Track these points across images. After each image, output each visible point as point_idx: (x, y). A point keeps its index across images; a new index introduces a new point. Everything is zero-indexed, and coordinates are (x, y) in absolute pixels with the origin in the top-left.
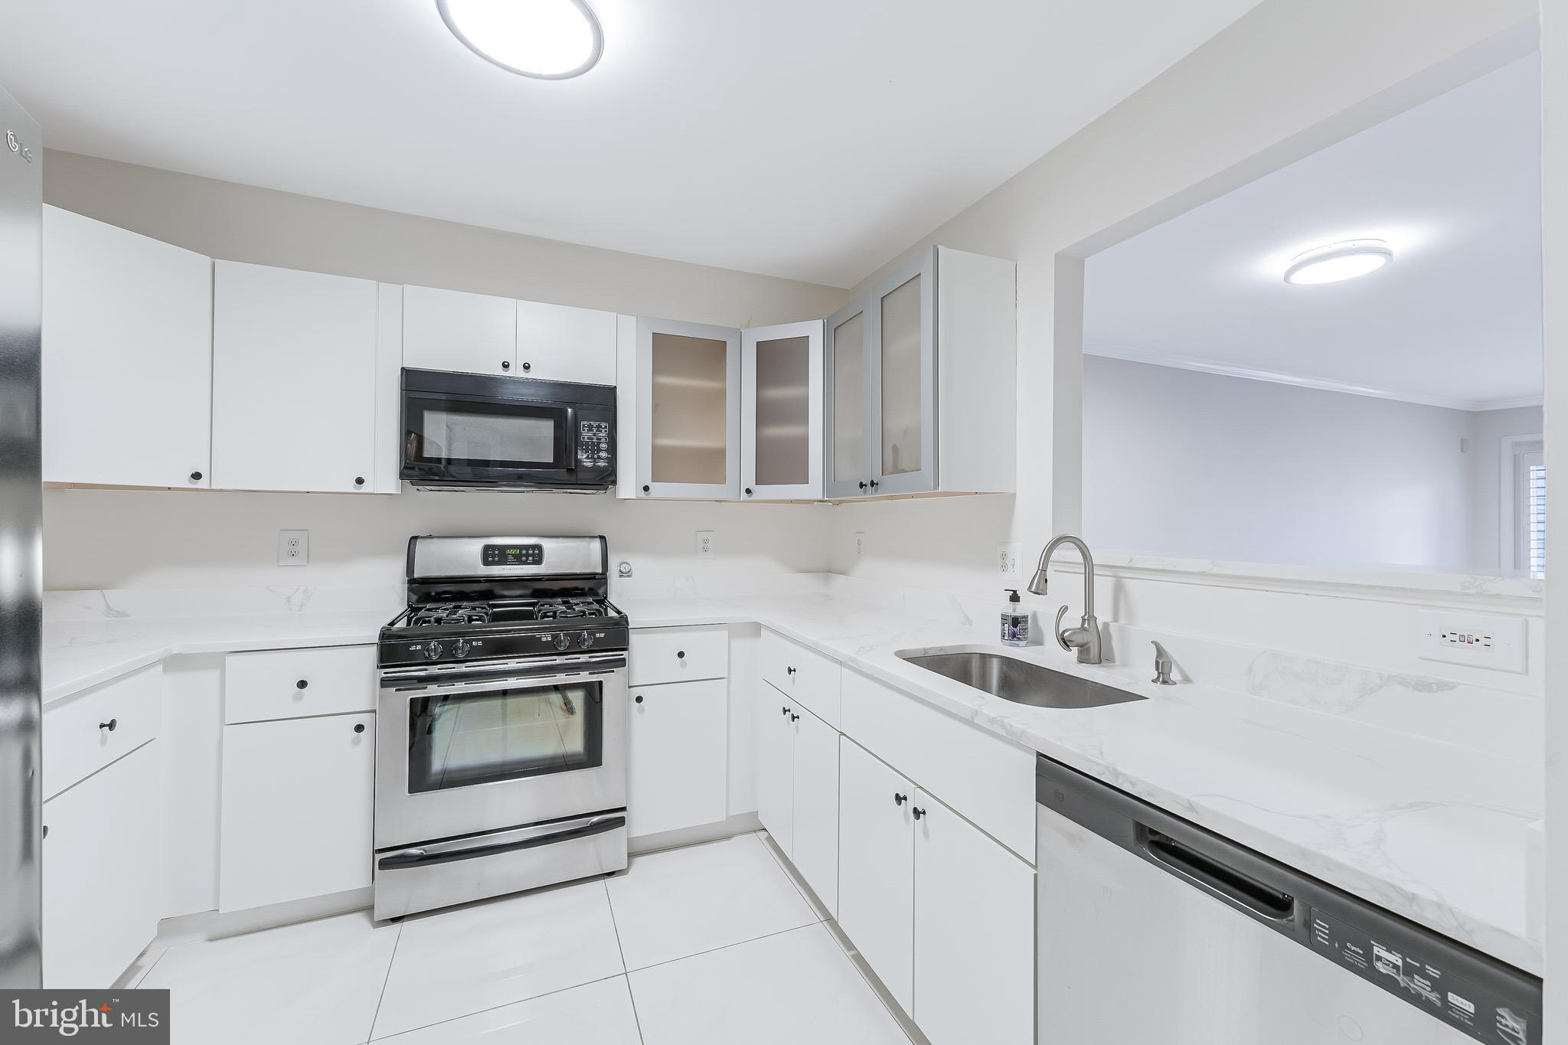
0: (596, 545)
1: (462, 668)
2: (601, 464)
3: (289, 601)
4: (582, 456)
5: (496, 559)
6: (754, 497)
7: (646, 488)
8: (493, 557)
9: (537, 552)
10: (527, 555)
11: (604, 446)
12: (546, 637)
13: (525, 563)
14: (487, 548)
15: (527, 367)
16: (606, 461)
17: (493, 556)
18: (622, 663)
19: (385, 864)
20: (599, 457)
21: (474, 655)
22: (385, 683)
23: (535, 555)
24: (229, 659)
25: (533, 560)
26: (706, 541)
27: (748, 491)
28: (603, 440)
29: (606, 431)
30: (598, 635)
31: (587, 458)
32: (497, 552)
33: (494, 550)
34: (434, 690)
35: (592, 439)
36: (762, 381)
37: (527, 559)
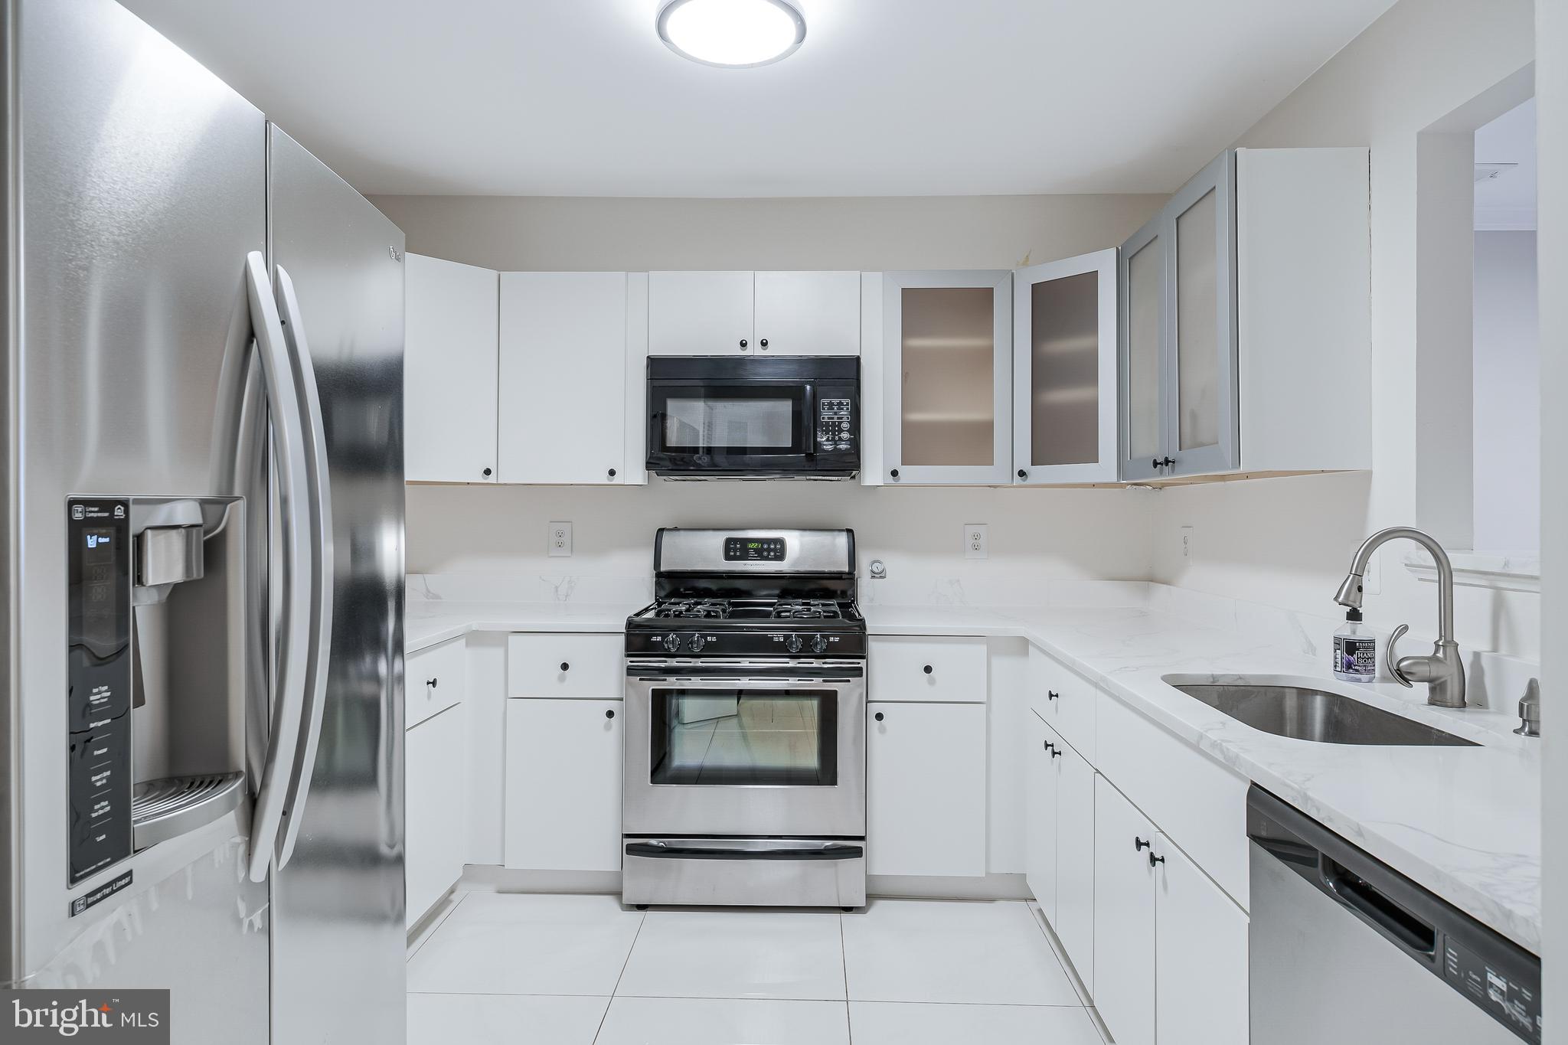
0: (842, 540)
1: (698, 663)
2: (843, 446)
3: (557, 591)
4: (822, 438)
5: (738, 554)
6: (1030, 481)
7: (895, 473)
8: (735, 552)
9: (778, 546)
10: (769, 550)
11: (845, 426)
12: (778, 637)
13: (767, 558)
14: (729, 541)
15: (764, 344)
16: (849, 443)
17: (735, 550)
18: (858, 672)
19: (631, 850)
20: (840, 439)
21: (710, 650)
22: (631, 671)
23: (777, 550)
24: (512, 638)
25: (775, 555)
26: (976, 537)
27: (1022, 474)
28: (845, 419)
29: (848, 409)
30: (831, 639)
31: (828, 440)
32: (738, 546)
33: (735, 544)
34: (672, 683)
35: (833, 418)
36: (1039, 334)
37: (769, 555)
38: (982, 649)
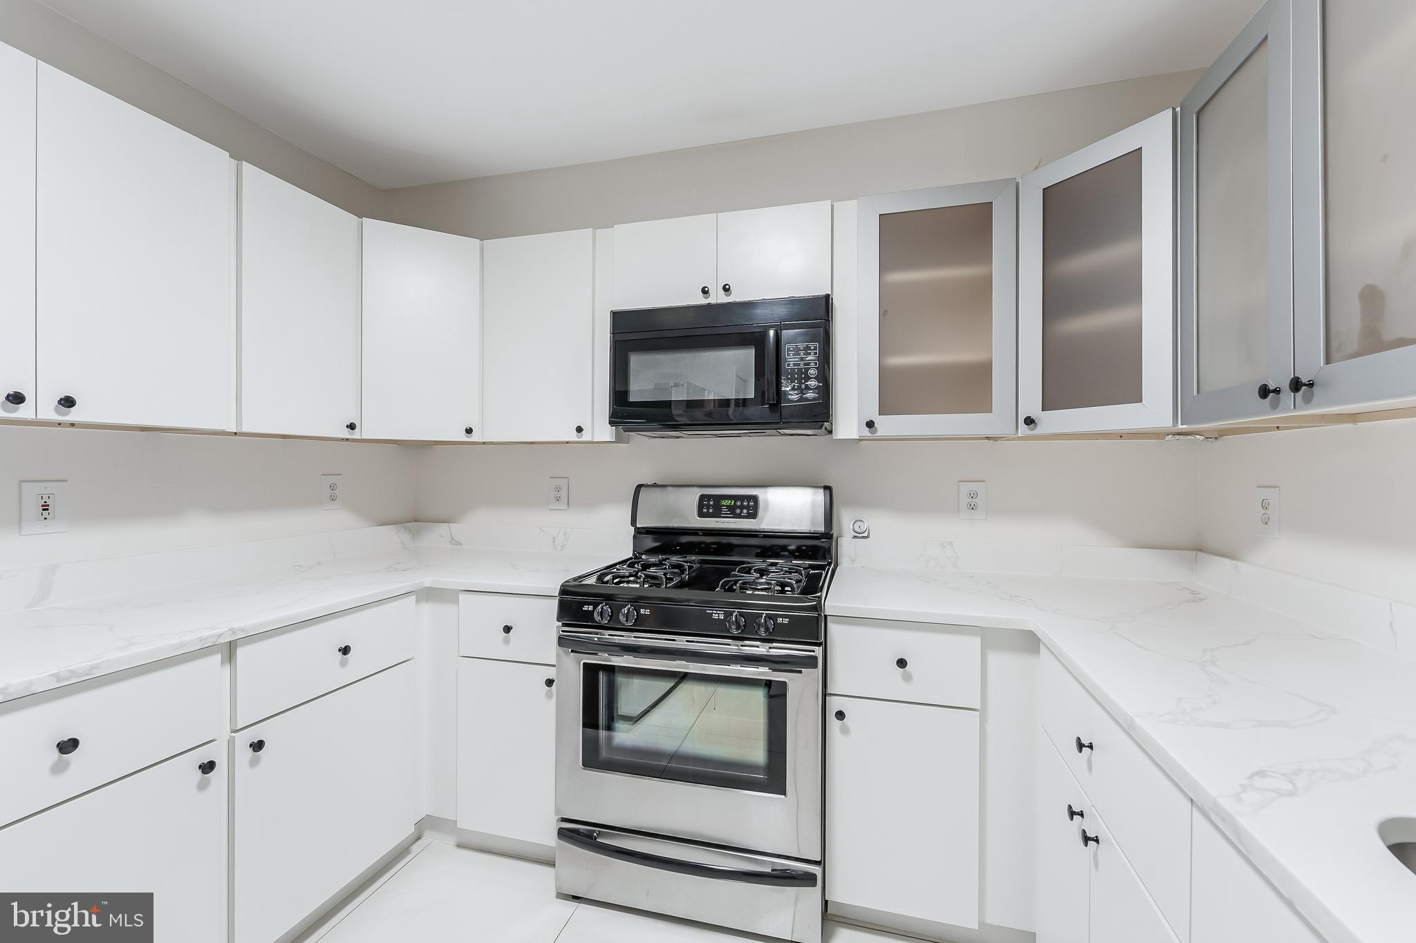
0: (819, 496)
1: (631, 638)
2: (810, 395)
3: (554, 542)
4: (786, 388)
5: (711, 511)
6: (1040, 430)
7: (870, 424)
8: (708, 509)
9: (752, 504)
10: (742, 507)
11: (812, 372)
12: (718, 615)
13: (739, 516)
14: (702, 498)
15: (726, 289)
16: (817, 391)
17: (708, 507)
18: (811, 662)
20: (808, 388)
23: (750, 507)
24: (462, 597)
25: (748, 513)
26: (973, 495)
27: (1029, 421)
28: (812, 364)
29: (815, 354)
30: (780, 620)
31: (793, 389)
32: (711, 503)
33: (709, 501)
35: (799, 365)
36: (1052, 249)
37: (742, 512)
38: (976, 642)
